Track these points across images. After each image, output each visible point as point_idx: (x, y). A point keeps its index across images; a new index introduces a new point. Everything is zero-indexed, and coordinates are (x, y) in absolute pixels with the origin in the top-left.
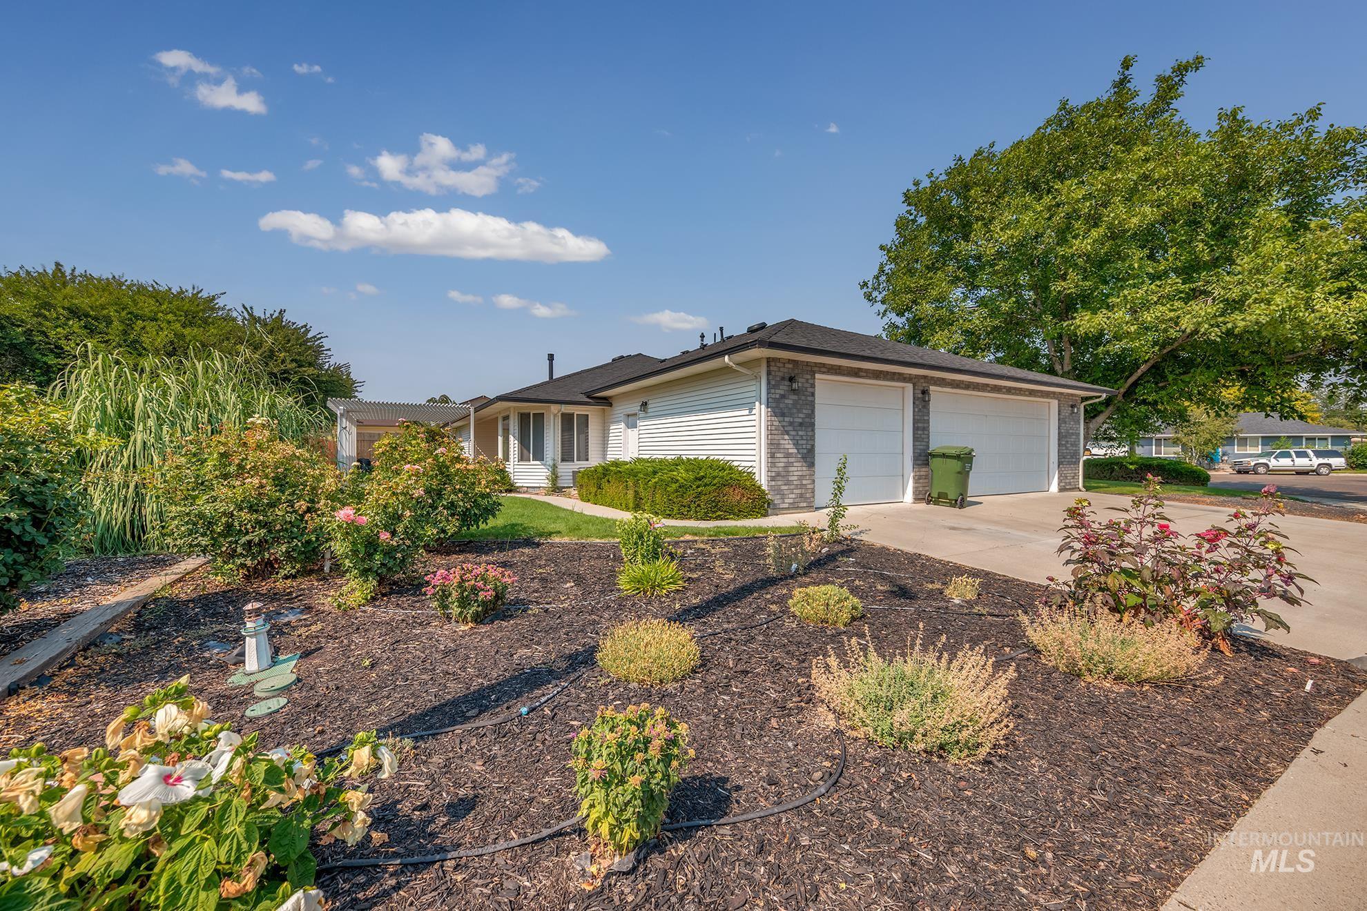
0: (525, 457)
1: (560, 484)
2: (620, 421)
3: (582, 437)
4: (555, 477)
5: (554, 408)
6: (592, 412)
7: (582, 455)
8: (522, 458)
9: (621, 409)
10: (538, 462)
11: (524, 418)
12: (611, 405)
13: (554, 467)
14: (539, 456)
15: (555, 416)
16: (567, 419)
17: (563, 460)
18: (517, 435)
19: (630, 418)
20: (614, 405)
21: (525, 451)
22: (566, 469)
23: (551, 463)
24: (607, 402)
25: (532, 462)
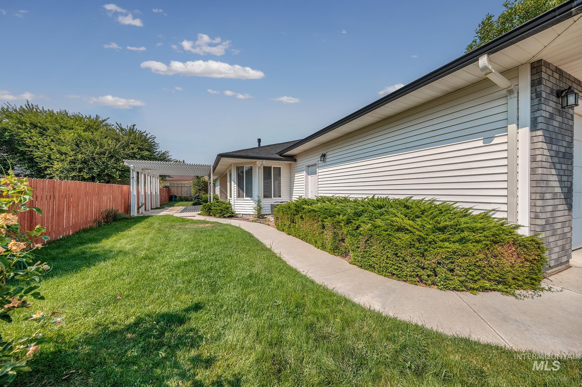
0: (241, 195)
1: (263, 212)
2: (303, 170)
3: (277, 182)
4: (259, 208)
5: (259, 162)
6: (283, 165)
7: (277, 193)
8: (239, 196)
9: (302, 163)
10: (249, 198)
11: (239, 169)
12: (295, 160)
13: (259, 201)
14: (249, 194)
15: (259, 168)
16: (267, 171)
17: (265, 196)
18: (236, 181)
19: (310, 168)
20: (298, 160)
21: (241, 191)
22: (267, 203)
23: (257, 199)
24: (293, 158)
25: (245, 198)
